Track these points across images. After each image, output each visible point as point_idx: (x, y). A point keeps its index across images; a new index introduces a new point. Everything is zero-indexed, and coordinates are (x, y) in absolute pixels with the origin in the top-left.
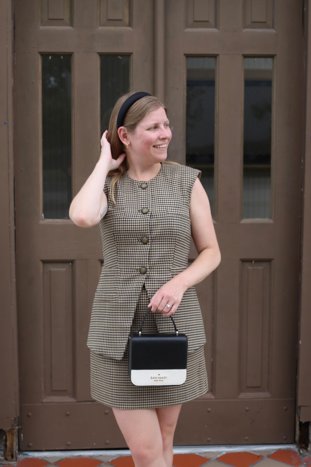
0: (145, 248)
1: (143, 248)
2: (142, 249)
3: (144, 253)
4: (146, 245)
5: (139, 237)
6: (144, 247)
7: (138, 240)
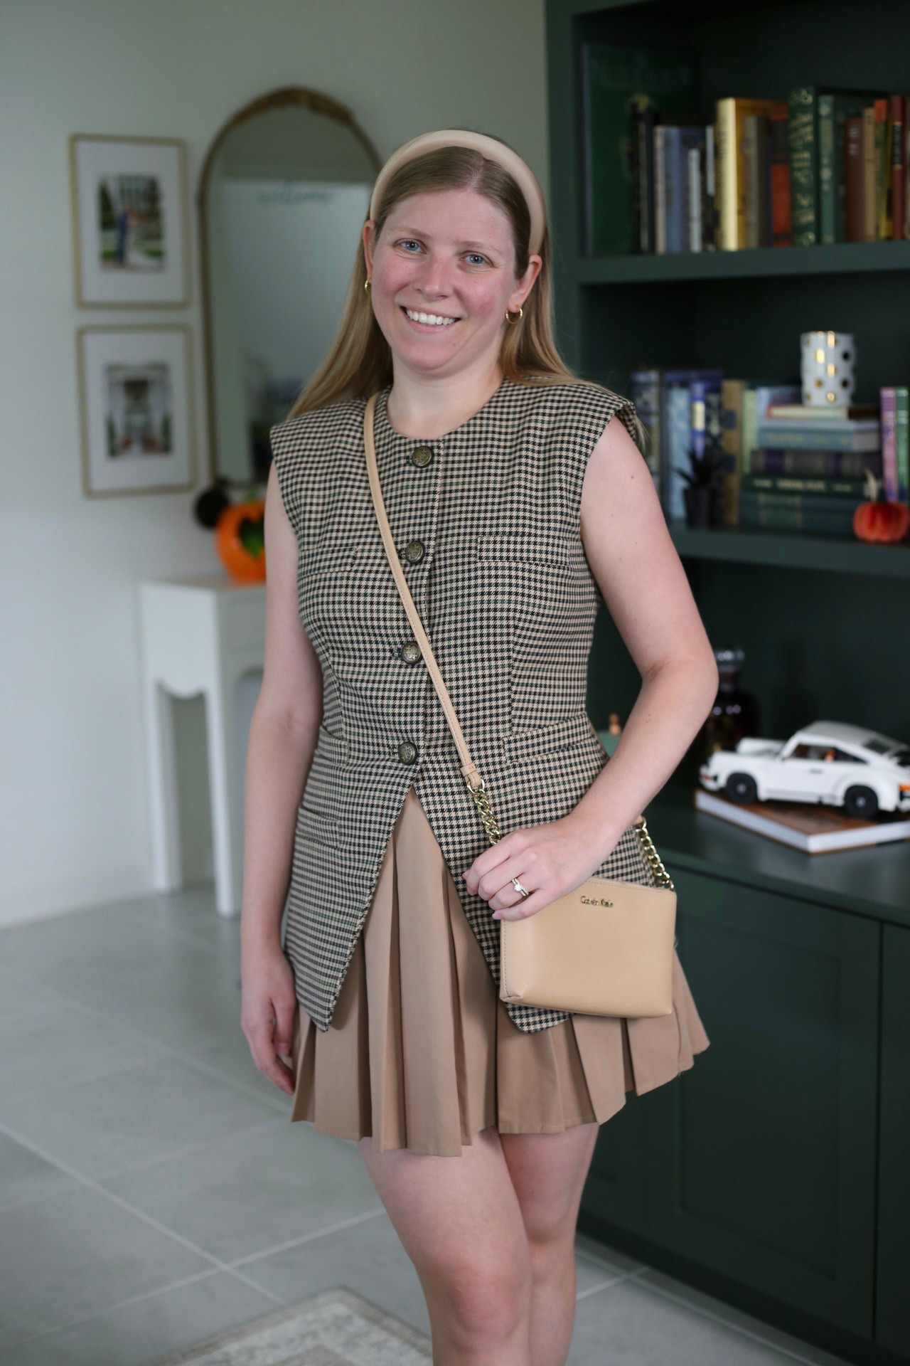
0: (413, 678)
1: (407, 678)
2: (403, 682)
3: (410, 694)
4: (415, 670)
5: (395, 643)
6: (411, 674)
7: (391, 651)
